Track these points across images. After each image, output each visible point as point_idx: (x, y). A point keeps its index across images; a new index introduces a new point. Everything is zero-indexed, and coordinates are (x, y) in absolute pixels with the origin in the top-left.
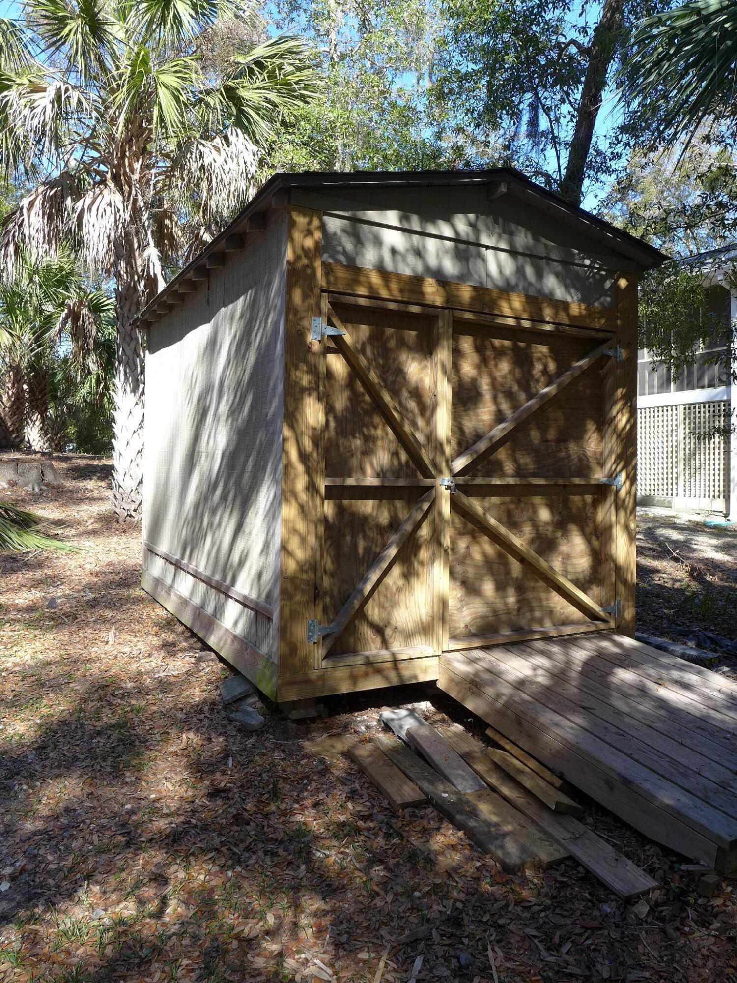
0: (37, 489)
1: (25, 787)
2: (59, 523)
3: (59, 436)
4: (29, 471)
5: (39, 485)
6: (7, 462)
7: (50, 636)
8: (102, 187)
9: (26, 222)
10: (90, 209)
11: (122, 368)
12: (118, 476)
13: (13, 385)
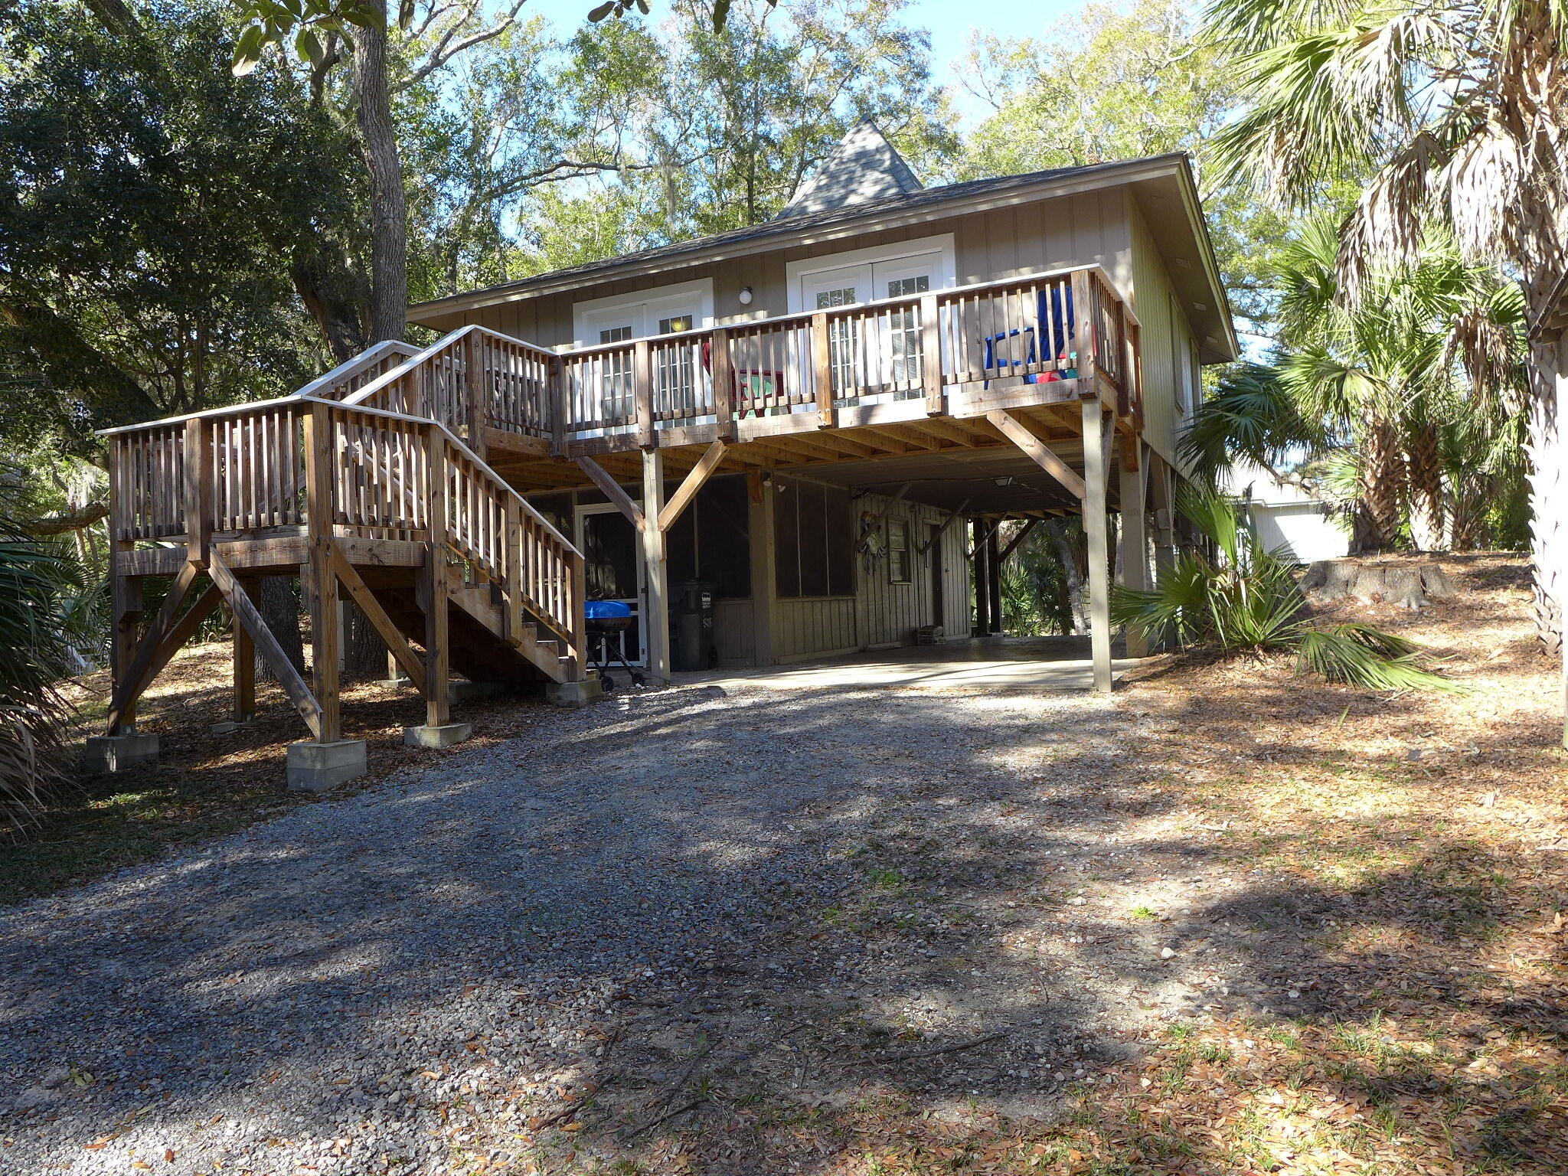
0: (1414, 606)
1: (1333, 923)
2: (1441, 654)
3: (1468, 526)
4: (1401, 579)
5: (1417, 599)
6: (1369, 568)
7: (1401, 791)
8: (1480, 136)
9: (1368, 226)
10: (1460, 176)
11: (1540, 405)
12: (1542, 578)
13: (1379, 454)
